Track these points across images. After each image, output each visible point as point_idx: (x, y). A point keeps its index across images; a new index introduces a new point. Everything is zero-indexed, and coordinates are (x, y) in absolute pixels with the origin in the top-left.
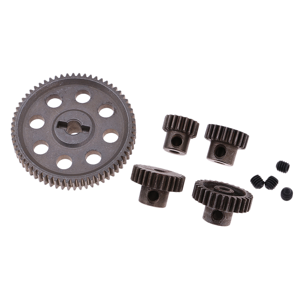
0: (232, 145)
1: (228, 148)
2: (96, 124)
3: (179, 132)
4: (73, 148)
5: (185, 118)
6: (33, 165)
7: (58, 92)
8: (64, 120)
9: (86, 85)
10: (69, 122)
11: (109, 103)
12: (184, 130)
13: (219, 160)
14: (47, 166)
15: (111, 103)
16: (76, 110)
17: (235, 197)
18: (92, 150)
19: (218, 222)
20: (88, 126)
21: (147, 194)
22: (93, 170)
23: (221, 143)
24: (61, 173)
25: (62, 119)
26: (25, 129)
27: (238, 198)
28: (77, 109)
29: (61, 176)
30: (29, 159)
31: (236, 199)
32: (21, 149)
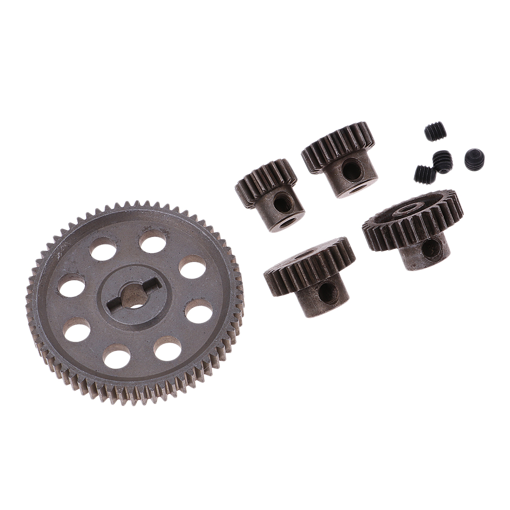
0: (355, 151)
1: (358, 157)
2: (159, 268)
3: (277, 189)
4: (160, 322)
5: (261, 169)
6: (133, 385)
7: (65, 270)
8: (113, 296)
9: (93, 231)
10: (120, 294)
11: (146, 229)
12: (273, 184)
13: (359, 182)
14: (152, 372)
15: (150, 227)
16: (114, 272)
17: (428, 210)
18: (187, 303)
19: (438, 257)
20: (151, 278)
21: (317, 296)
22: (215, 327)
23: (346, 158)
24: (178, 365)
25: (107, 298)
26: (71, 352)
27: (439, 205)
28: (113, 270)
29: (186, 367)
30: (121, 382)
31: (438, 207)
32: (96, 379)
